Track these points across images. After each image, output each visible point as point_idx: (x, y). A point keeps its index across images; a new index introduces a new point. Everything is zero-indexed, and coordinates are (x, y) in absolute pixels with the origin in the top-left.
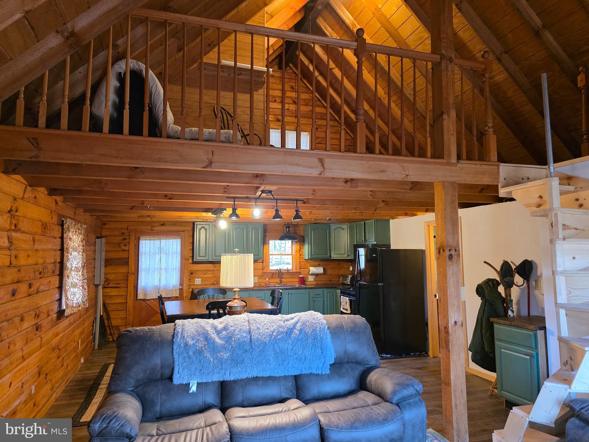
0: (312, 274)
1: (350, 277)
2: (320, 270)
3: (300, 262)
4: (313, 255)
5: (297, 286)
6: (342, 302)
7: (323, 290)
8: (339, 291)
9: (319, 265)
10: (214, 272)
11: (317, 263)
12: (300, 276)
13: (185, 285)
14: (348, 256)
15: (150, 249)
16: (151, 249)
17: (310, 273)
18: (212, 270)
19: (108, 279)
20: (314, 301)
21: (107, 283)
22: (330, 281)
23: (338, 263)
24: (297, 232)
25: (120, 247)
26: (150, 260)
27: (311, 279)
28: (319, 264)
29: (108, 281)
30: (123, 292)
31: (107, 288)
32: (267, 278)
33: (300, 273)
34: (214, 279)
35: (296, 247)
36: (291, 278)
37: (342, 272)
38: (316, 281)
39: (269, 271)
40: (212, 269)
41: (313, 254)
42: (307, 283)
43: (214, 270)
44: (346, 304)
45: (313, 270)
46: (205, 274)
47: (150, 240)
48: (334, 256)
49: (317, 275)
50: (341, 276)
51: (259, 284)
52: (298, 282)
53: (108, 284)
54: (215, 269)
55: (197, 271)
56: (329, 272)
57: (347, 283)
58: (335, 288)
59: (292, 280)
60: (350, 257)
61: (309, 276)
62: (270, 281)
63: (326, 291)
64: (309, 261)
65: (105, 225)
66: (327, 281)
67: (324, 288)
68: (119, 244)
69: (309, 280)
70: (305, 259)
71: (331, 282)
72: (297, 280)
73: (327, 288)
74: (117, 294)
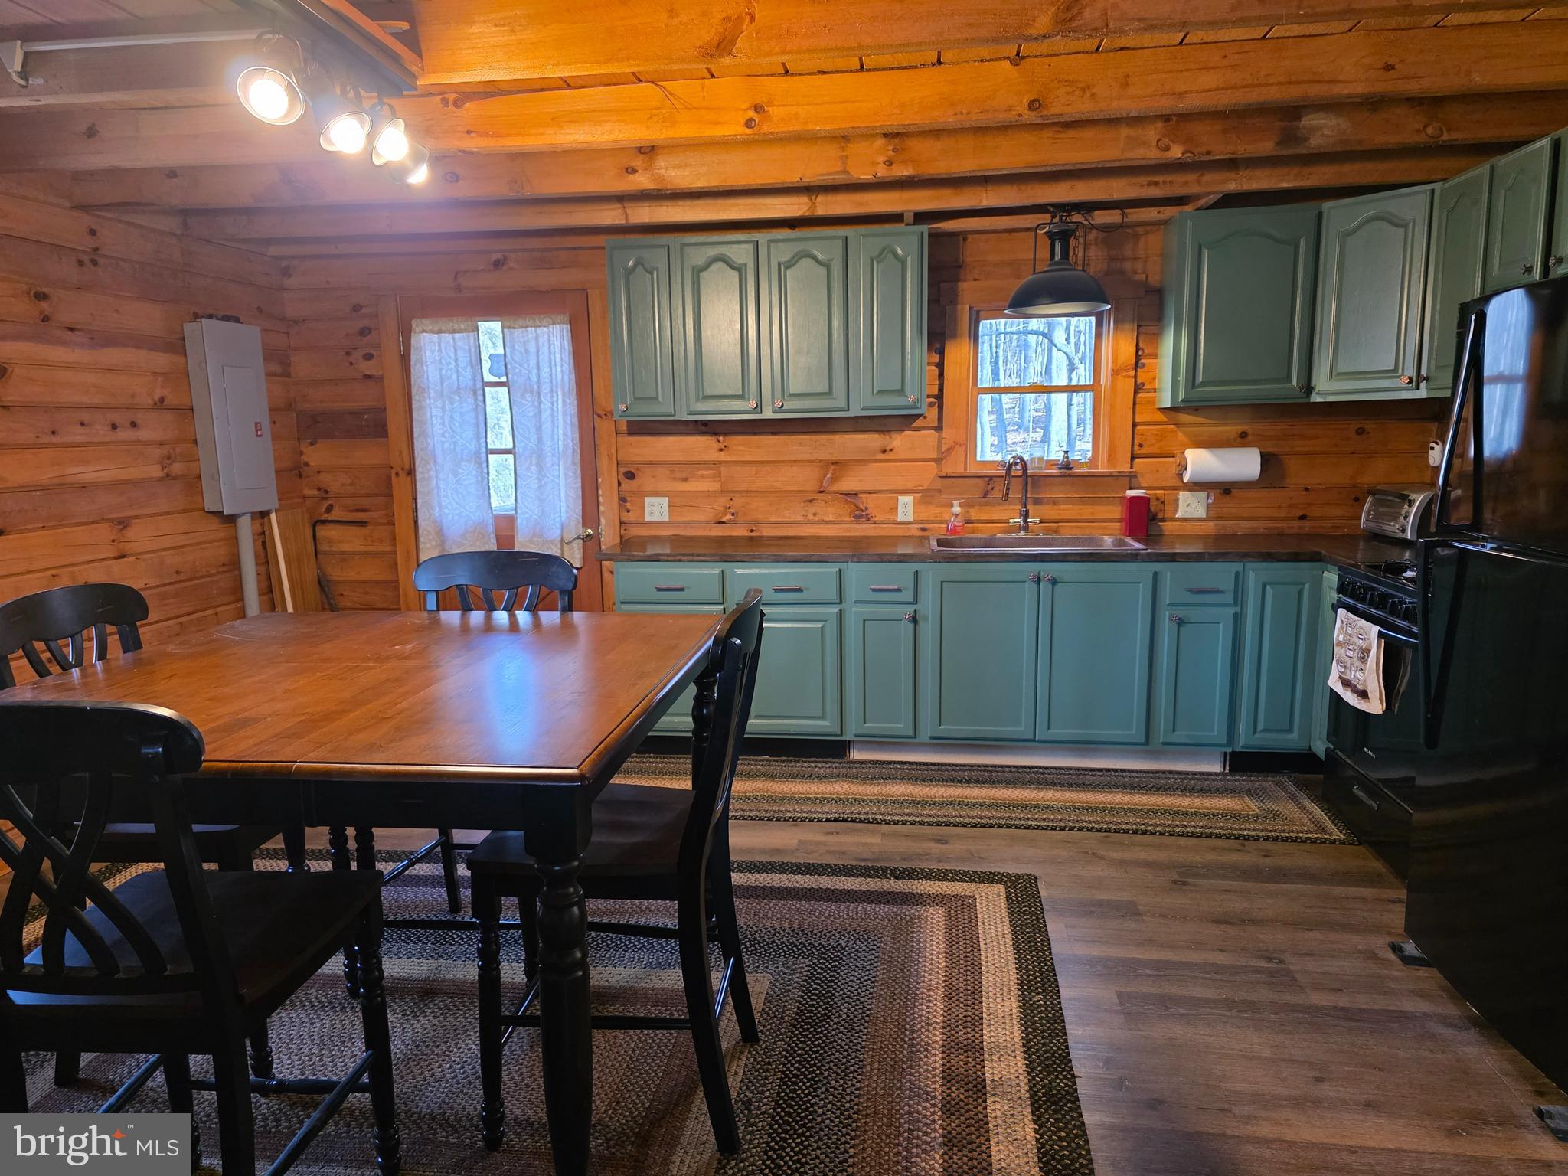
0: (1196, 486)
1: (1419, 499)
2: (1245, 464)
3: (1134, 425)
4: (1203, 384)
5: (1108, 542)
6: (1340, 644)
7: (1237, 566)
8: (1331, 577)
9: (1242, 440)
10: (722, 469)
11: (1233, 430)
12: (1131, 493)
13: (603, 521)
14: (1416, 381)
15: (441, 370)
16: (444, 372)
17: (1185, 480)
18: (714, 463)
19: (327, 492)
20: (1181, 622)
21: (326, 504)
22: (1303, 517)
23: (1355, 425)
24: (1128, 266)
25: (351, 364)
26: (443, 418)
27: (1191, 506)
28: (1244, 435)
29: (327, 498)
30: (381, 541)
31: (331, 526)
32: (956, 503)
33: (1131, 480)
34: (723, 501)
35: (1120, 345)
36: (1082, 501)
37: (1377, 473)
38: (1218, 518)
39: (972, 470)
40: (714, 455)
41: (1200, 379)
42: (1167, 527)
43: (720, 463)
44: (1363, 660)
45: (1201, 462)
46: (685, 479)
47: (440, 332)
48: (1327, 387)
49: (1223, 489)
50: (1371, 492)
51: (924, 530)
52: (1119, 521)
53: (329, 509)
54: (722, 457)
55: (651, 463)
56: (1299, 474)
57: (1400, 535)
58: (1315, 558)
59: (1086, 511)
60: (1432, 385)
61: (1183, 495)
62: (974, 514)
63: (1255, 574)
64: (1185, 418)
65: (290, 276)
66: (1285, 519)
67: (1243, 556)
68: (348, 354)
69: (1178, 515)
70: (1164, 410)
71: (1307, 525)
72: (1117, 512)
73: (1269, 557)
74: (363, 549)
